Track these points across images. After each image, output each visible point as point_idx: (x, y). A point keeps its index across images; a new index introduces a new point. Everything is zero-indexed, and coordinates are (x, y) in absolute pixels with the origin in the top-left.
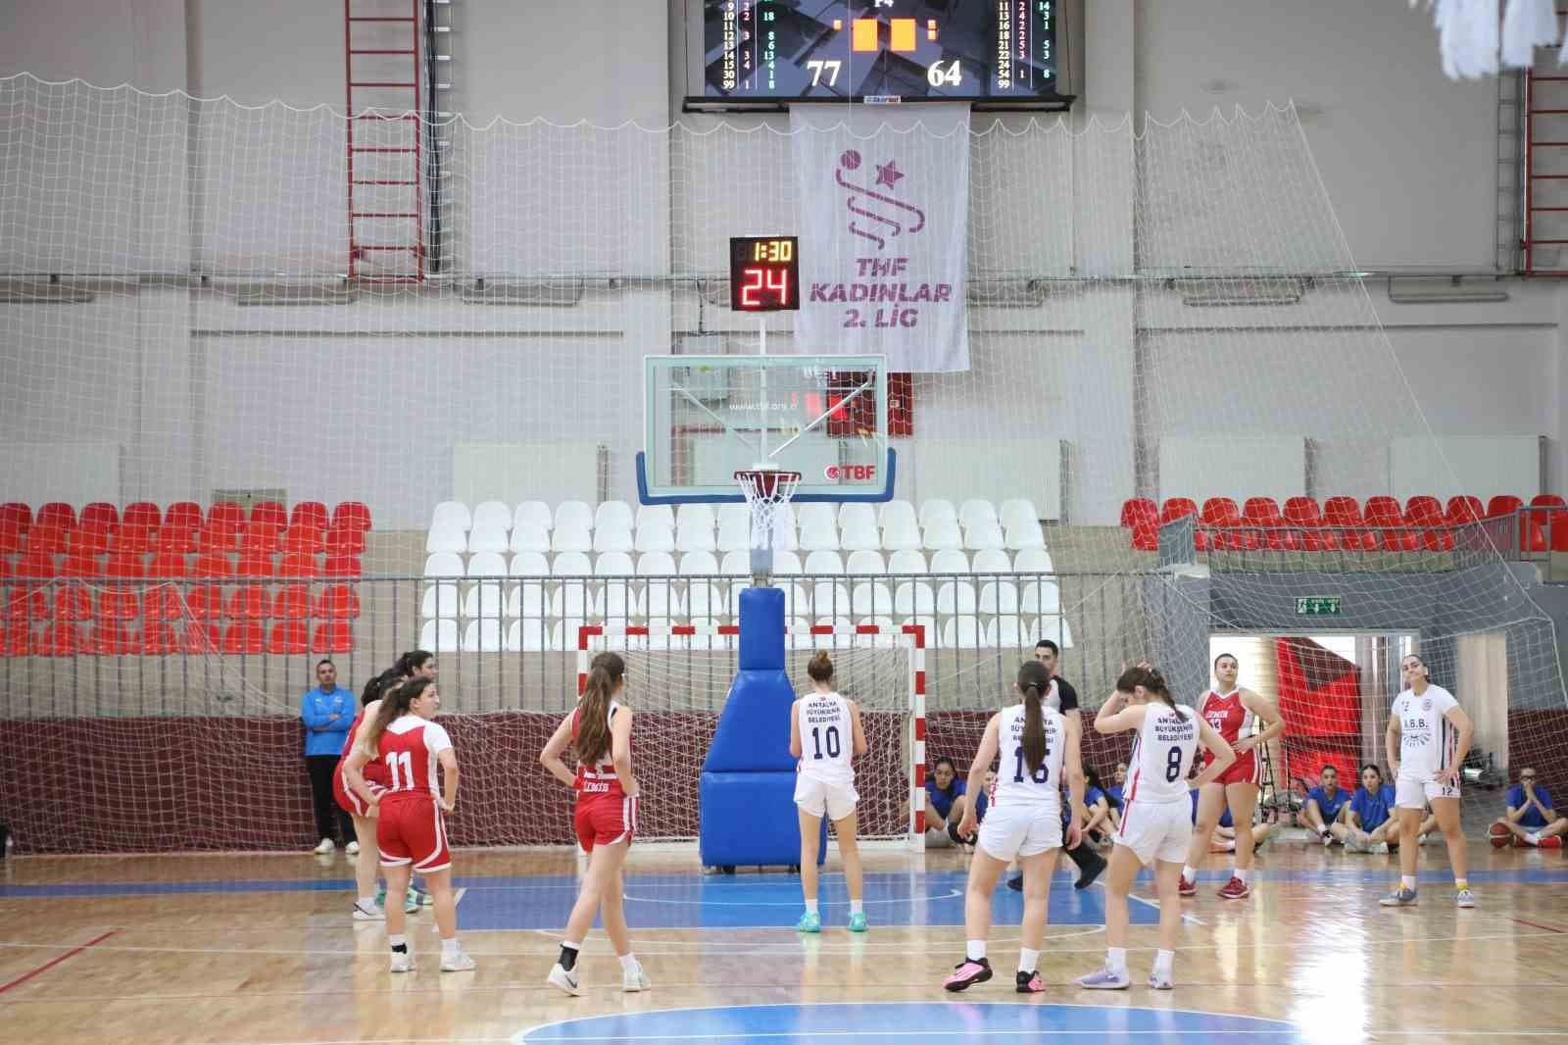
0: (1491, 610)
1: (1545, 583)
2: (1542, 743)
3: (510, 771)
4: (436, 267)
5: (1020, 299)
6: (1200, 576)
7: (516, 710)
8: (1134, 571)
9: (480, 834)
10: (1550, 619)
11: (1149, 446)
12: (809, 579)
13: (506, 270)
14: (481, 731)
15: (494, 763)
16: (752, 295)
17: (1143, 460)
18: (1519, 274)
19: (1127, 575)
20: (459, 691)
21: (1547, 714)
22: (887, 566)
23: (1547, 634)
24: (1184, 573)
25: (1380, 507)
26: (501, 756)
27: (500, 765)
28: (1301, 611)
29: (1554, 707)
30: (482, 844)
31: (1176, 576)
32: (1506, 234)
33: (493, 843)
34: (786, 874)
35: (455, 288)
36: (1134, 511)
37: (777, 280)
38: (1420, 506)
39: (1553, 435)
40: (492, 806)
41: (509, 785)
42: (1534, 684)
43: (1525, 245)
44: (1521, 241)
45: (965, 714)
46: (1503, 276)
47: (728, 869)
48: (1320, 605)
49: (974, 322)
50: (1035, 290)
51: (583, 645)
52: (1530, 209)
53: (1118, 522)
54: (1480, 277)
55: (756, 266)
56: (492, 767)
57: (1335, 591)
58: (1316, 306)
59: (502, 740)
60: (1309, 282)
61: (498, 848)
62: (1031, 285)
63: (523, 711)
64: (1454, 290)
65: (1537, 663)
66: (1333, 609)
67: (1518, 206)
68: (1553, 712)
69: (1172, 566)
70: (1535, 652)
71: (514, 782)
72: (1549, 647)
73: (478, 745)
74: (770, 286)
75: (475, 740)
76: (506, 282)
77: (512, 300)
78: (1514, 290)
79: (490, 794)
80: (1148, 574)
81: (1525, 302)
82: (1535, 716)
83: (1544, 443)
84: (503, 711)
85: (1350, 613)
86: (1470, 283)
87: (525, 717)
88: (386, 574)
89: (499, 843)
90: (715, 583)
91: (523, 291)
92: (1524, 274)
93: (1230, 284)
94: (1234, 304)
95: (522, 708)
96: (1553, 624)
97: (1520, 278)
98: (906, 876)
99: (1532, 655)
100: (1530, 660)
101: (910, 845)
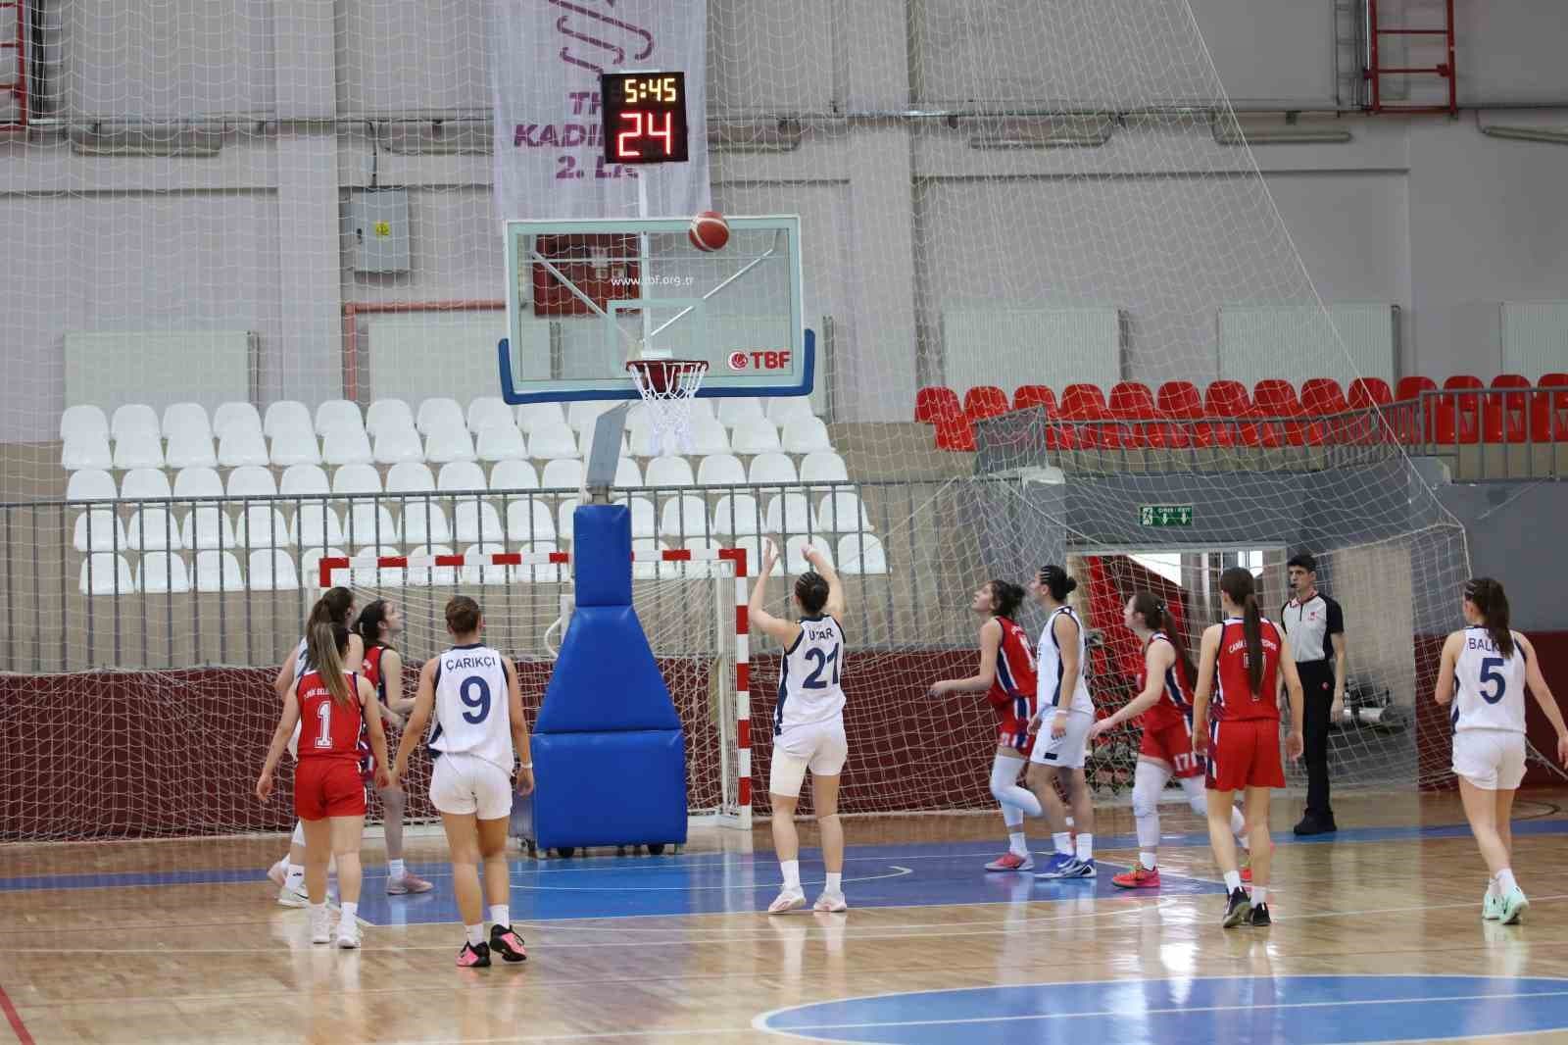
0: (1395, 516)
1: (1453, 482)
4: (41, 107)
5: (771, 141)
6: (1054, 482)
7: (216, 664)
10: (1461, 526)
11: (933, 324)
12: (552, 495)
13: (126, 113)
14: (174, 692)
16: (630, 144)
17: (926, 340)
18: (1366, 110)
22: (643, 476)
23: (1458, 542)
24: (1034, 478)
25: (1224, 393)
28: (1146, 522)
31: (1025, 483)
32: (1346, 62)
34: (614, 857)
35: (63, 134)
36: (931, 402)
37: (659, 125)
38: (1271, 391)
39: (1406, 304)
43: (1370, 74)
44: (1365, 70)
46: (1345, 112)
47: (566, 853)
48: (1168, 516)
49: (714, 172)
50: (788, 131)
52: (1375, 32)
53: (910, 418)
54: (1318, 114)
55: (632, 108)
57: (1183, 499)
58: (1128, 149)
60: (1121, 119)
62: (783, 125)
63: (225, 666)
64: (1291, 128)
65: (1446, 578)
66: (1184, 519)
67: (1360, 28)
69: (1020, 470)
70: (1444, 565)
72: (1459, 559)
74: (651, 133)
76: (127, 128)
77: (135, 149)
78: (1360, 129)
81: (1371, 144)
83: (1396, 313)
84: (201, 666)
85: (1200, 524)
86: (1306, 118)
87: (227, 673)
90: (434, 502)
91: (134, 139)
92: (1372, 110)
93: (1025, 122)
94: (1029, 146)
95: (224, 662)
96: (1464, 531)
97: (1364, 114)
98: (720, 858)
99: (1441, 569)
100: (1439, 575)
101: (726, 820)
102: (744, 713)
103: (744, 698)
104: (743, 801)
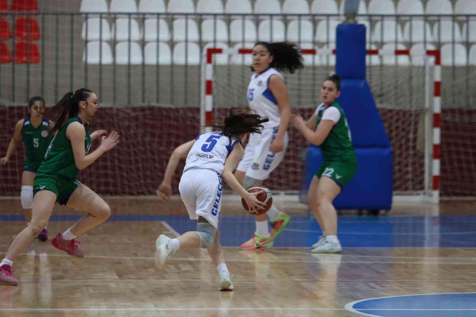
3: (150, 145)
7: (154, 104)
9: (130, 187)
14: (130, 119)
15: (139, 140)
20: (115, 90)
26: (144, 135)
27: (143, 141)
30: (131, 194)
33: (139, 194)
40: (138, 169)
41: (149, 155)
51: (209, 61)
56: (138, 142)
59: (145, 124)
61: (142, 197)
63: (158, 105)
71: (153, 153)
73: (129, 128)
75: (126, 123)
79: (137, 161)
84: (145, 105)
87: (160, 109)
88: (67, 10)
89: (143, 193)
95: (158, 102)
98: (422, 218)
101: (426, 198)
102: (437, 140)
103: (437, 132)
104: (435, 188)
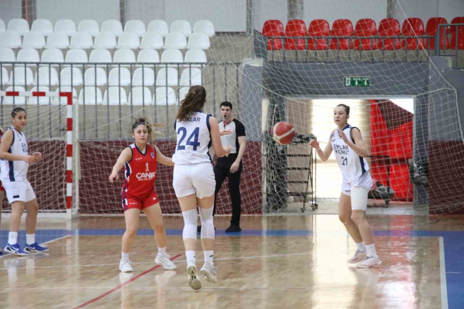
1: (453, 68)
2: (447, 160)
8: (220, 62)
10: (454, 89)
19: (215, 64)
21: (450, 143)
23: (452, 97)
28: (347, 85)
29: (455, 139)
31: (244, 65)
42: (444, 127)
45: (122, 142)
48: (358, 82)
65: (446, 114)
66: (366, 83)
68: (454, 142)
70: (445, 108)
72: (452, 105)
80: (227, 64)
82: (444, 145)
96: (456, 92)
99: (443, 110)
100: (442, 112)
